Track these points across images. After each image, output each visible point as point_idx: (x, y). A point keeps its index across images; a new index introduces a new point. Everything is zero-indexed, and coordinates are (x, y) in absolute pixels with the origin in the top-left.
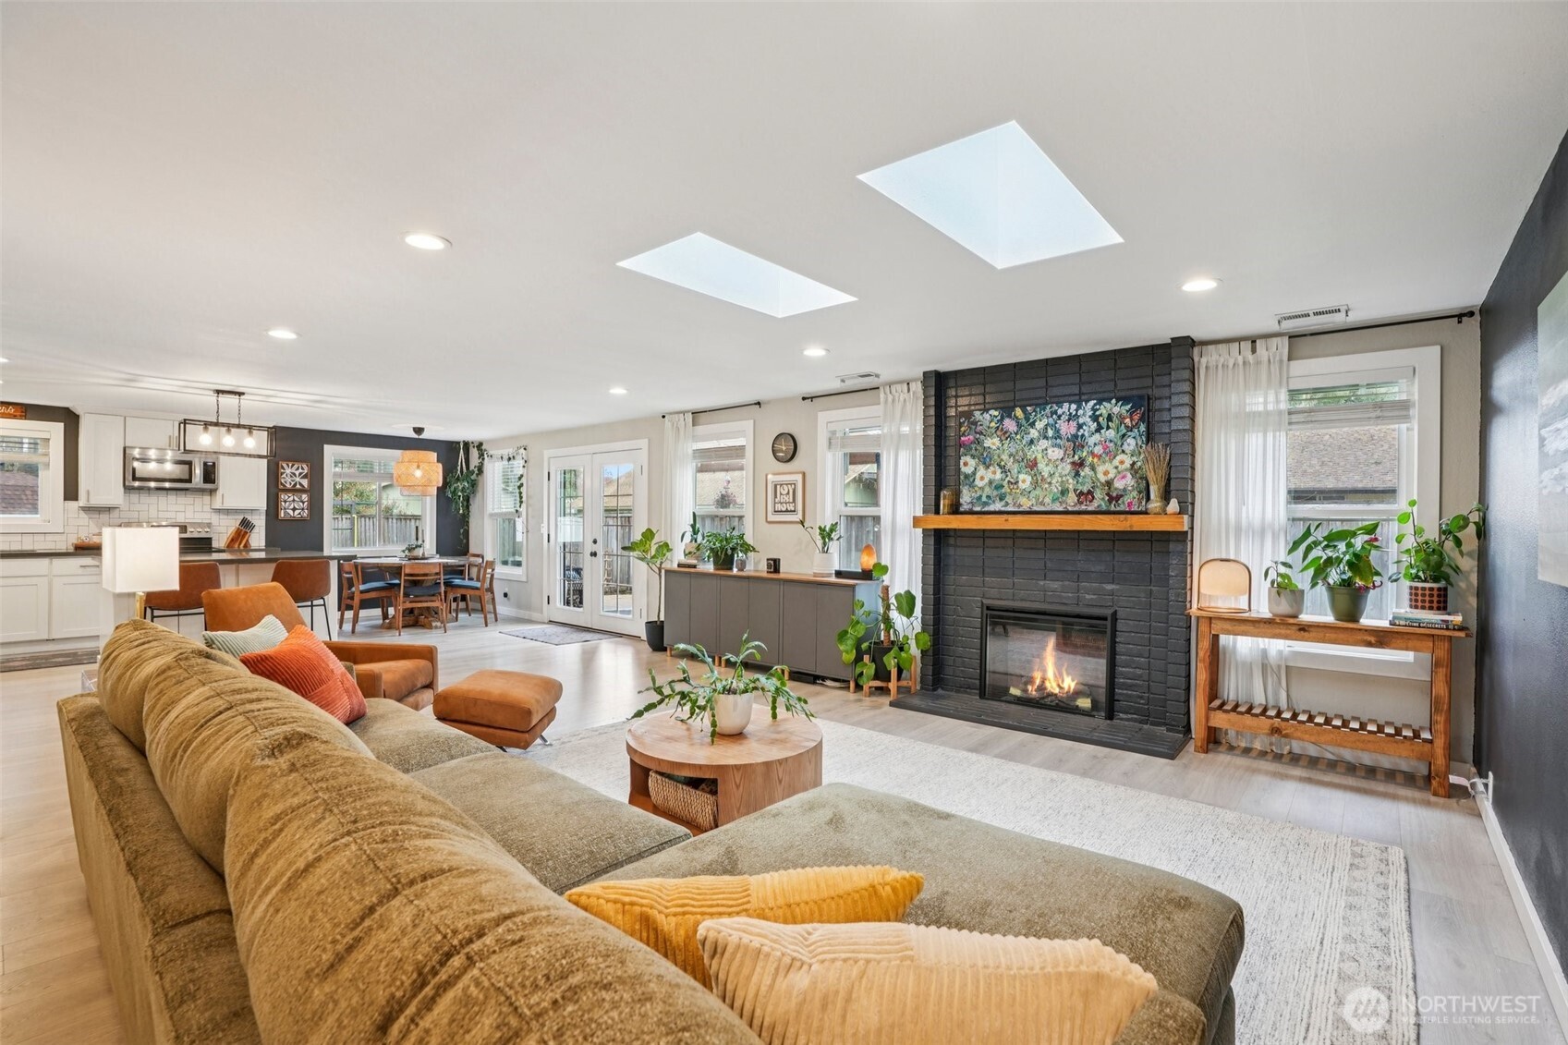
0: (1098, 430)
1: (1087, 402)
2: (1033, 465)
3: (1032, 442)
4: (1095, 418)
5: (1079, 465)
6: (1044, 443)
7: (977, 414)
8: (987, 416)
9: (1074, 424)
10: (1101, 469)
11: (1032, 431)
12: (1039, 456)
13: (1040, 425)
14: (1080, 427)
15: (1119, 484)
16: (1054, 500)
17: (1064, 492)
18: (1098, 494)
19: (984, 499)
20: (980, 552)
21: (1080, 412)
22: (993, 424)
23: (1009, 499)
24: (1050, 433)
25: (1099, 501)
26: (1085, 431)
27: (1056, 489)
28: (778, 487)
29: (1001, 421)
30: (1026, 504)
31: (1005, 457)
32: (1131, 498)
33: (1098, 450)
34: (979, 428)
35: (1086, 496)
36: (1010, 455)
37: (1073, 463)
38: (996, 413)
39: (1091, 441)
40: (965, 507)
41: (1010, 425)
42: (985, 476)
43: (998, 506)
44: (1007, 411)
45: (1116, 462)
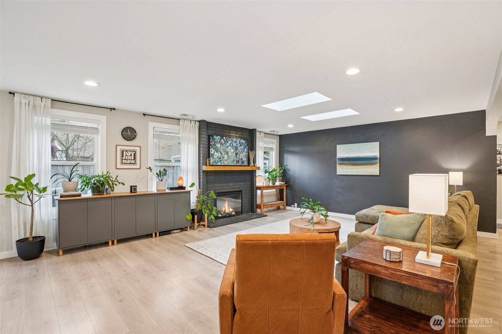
0: (240, 146)
1: (238, 139)
2: (227, 153)
3: (227, 147)
4: (240, 143)
5: (237, 154)
6: (230, 148)
7: (215, 136)
8: (217, 137)
9: (236, 143)
10: (241, 155)
11: (228, 144)
12: (229, 151)
13: (229, 142)
14: (237, 145)
15: (243, 159)
16: (232, 162)
17: (234, 161)
18: (240, 161)
19: (216, 161)
20: (214, 177)
21: (237, 141)
22: (219, 140)
23: (222, 162)
24: (231, 145)
25: (240, 164)
26: (238, 146)
27: (232, 159)
28: (125, 152)
29: (221, 140)
30: (226, 163)
31: (221, 150)
32: (246, 163)
33: (240, 151)
34: (215, 141)
35: (238, 162)
36: (223, 150)
37: (236, 153)
38: (219, 137)
39: (239, 148)
40: (211, 164)
41: (222, 141)
42: (217, 155)
43: (219, 164)
44: (222, 137)
45: (243, 154)
